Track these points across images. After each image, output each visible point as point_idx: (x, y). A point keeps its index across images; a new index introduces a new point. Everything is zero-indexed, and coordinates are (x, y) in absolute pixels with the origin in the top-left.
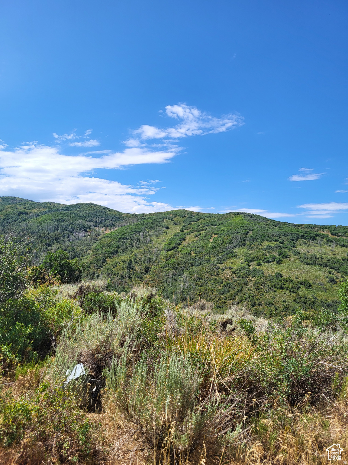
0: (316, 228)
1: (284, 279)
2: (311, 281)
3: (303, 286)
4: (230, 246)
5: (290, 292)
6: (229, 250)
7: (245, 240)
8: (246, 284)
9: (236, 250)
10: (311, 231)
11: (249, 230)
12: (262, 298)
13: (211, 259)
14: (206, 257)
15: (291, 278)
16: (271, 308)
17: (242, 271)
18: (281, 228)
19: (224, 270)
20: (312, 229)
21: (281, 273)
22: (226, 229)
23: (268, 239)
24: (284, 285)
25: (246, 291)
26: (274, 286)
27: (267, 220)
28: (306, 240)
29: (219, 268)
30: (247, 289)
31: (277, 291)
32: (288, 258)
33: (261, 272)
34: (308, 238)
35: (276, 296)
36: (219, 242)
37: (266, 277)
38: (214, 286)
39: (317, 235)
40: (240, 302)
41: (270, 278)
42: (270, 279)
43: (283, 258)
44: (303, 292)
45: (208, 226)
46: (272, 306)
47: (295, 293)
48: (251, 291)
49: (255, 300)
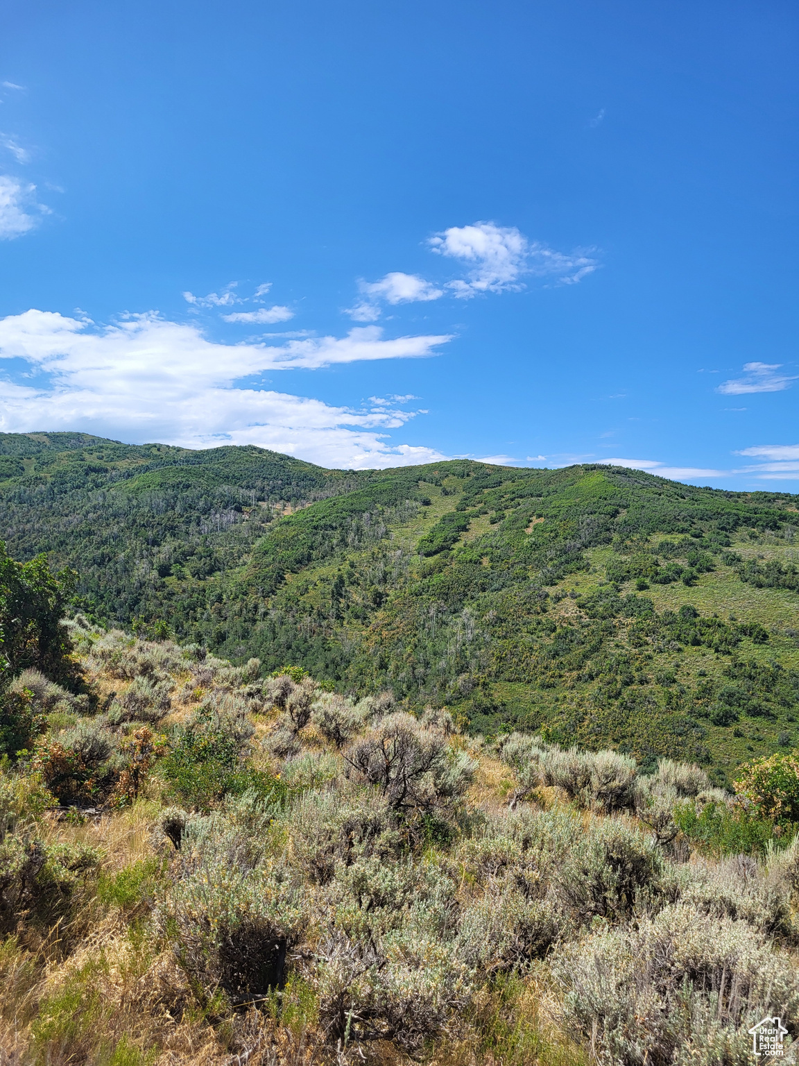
0: (781, 502)
1: (703, 622)
2: (767, 627)
3: (749, 638)
4: (572, 544)
5: (717, 651)
6: (572, 554)
7: (608, 530)
8: (611, 633)
9: (587, 554)
10: (769, 507)
11: (619, 505)
12: (648, 665)
13: (529, 574)
14: (517, 569)
15: (718, 620)
16: (670, 690)
17: (601, 603)
18: (696, 501)
19: (558, 599)
20: (770, 504)
21: (696, 607)
22: (565, 503)
23: (665, 526)
24: (702, 635)
25: (611, 648)
26: (678, 638)
27: (661, 482)
28: (755, 530)
29: (547, 596)
30: (612, 644)
31: (686, 649)
32: (713, 571)
33: (647, 606)
34: (762, 525)
35: (682, 661)
36: (547, 535)
37: (657, 617)
38: (534, 637)
39: (783, 518)
40: (597, 675)
41: (670, 619)
42: (668, 621)
43: (700, 571)
44: (748, 651)
45: (521, 497)
46: (672, 685)
47: (729, 653)
48: (623, 648)
49: (632, 669)
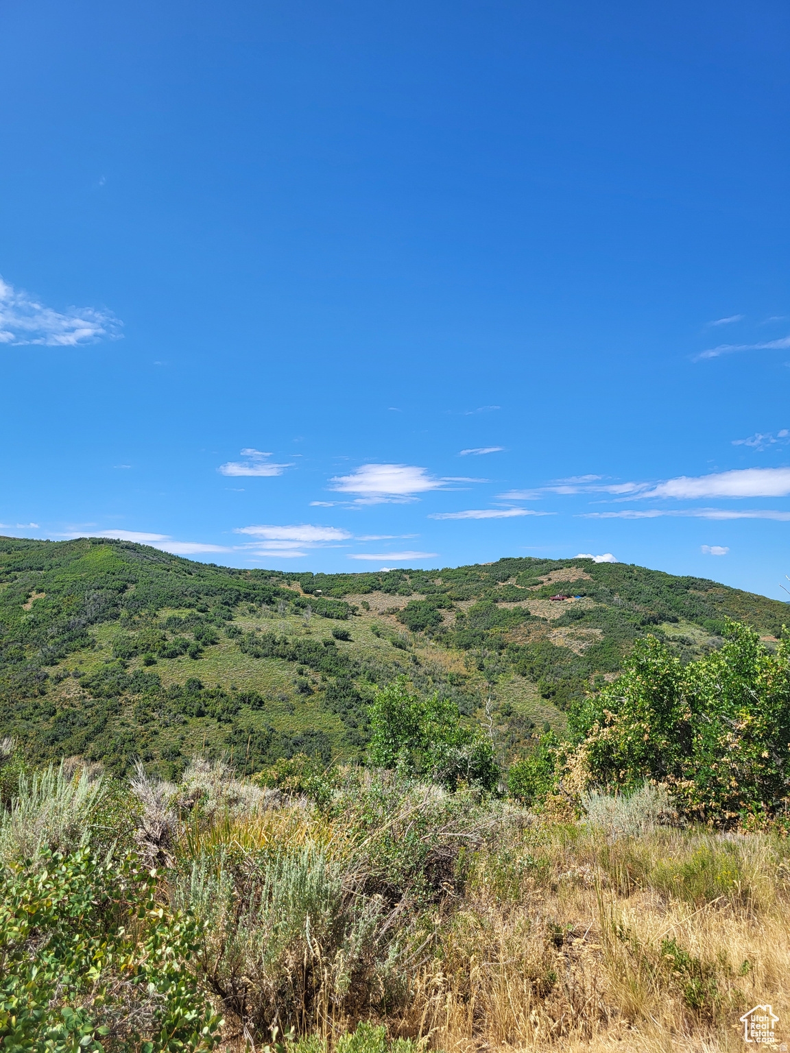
0: (275, 579)
1: (207, 693)
2: (263, 694)
3: (247, 705)
4: (77, 620)
5: (219, 720)
6: (75, 632)
7: (116, 605)
8: (116, 711)
9: (93, 630)
10: (265, 584)
11: (128, 581)
12: (154, 741)
13: (26, 654)
14: (12, 649)
15: (221, 690)
16: (175, 764)
17: (107, 681)
18: (202, 577)
19: (59, 679)
20: (266, 581)
21: (201, 679)
22: (70, 578)
23: (173, 601)
24: (206, 706)
25: (116, 727)
26: (184, 711)
27: (169, 558)
28: (254, 605)
29: (47, 677)
30: (117, 723)
31: (191, 721)
32: (217, 643)
33: (154, 681)
34: (260, 600)
35: (187, 733)
36: (48, 611)
37: (164, 691)
38: (30, 723)
39: (277, 594)
40: (100, 757)
41: (176, 693)
42: (174, 695)
43: (205, 644)
44: (248, 718)
45: (19, 570)
46: (177, 758)
47: (230, 721)
48: (129, 726)
49: (138, 747)
